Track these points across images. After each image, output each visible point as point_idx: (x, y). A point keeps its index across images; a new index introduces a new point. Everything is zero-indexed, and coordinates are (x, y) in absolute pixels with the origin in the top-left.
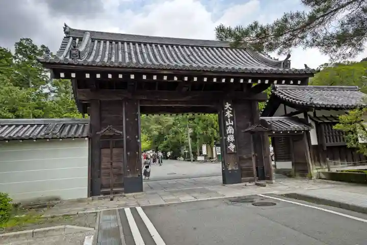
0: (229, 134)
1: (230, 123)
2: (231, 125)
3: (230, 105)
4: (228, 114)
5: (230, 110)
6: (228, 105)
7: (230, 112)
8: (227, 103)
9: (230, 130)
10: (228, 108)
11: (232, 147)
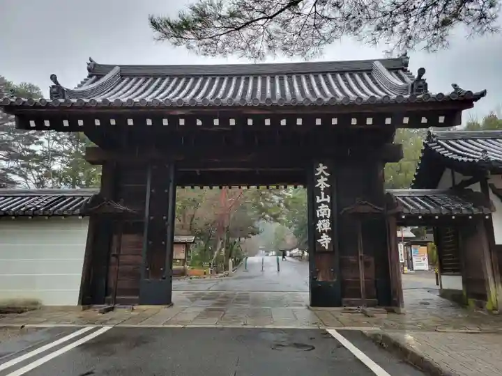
0: (321, 218)
1: (323, 200)
2: (325, 203)
3: (325, 167)
4: (322, 183)
5: (325, 176)
6: (321, 169)
7: (326, 179)
8: (321, 165)
9: (324, 211)
10: (322, 174)
11: (325, 241)
